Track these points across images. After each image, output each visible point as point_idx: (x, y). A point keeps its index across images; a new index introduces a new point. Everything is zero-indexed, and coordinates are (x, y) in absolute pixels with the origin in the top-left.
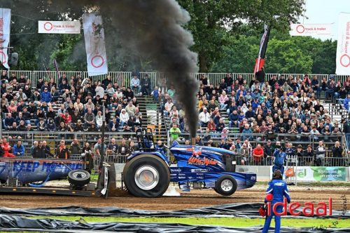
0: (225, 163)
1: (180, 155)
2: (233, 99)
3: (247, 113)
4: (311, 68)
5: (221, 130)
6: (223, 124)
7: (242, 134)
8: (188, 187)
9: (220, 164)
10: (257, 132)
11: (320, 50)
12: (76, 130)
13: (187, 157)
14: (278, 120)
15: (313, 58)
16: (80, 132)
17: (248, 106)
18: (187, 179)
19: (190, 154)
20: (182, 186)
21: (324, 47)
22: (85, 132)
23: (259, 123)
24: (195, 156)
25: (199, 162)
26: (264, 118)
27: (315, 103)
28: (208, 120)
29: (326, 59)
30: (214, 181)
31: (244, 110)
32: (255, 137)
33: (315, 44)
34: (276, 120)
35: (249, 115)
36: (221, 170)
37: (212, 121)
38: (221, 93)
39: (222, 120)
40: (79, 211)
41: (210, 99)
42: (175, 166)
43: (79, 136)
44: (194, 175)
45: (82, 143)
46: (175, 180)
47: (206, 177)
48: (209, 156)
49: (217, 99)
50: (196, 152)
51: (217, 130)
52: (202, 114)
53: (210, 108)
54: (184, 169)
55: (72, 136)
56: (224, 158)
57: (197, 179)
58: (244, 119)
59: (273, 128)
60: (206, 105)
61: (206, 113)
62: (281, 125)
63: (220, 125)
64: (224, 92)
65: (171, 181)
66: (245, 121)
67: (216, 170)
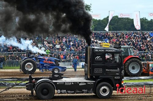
0: (56, 63)
1: (41, 60)
2: (68, 40)
3: (72, 45)
4: (94, 29)
5: (64, 51)
6: (64, 48)
7: (71, 52)
8: (43, 70)
9: (54, 63)
10: (76, 51)
11: (97, 23)
12: (14, 52)
13: (43, 60)
14: (83, 47)
15: (94, 26)
16: (15, 52)
17: (73, 43)
18: (43, 68)
19: (44, 59)
20: (41, 70)
21: (98, 22)
22: (17, 52)
23: (77, 48)
24: (46, 60)
25: (47, 62)
26: (78, 46)
27: (95, 41)
28: (59, 47)
29: (99, 26)
30: (52, 69)
31: (72, 43)
32: (75, 53)
33: (95, 21)
34: (82, 47)
35: (73, 45)
36: (54, 65)
37: (60, 48)
38: (63, 38)
39: (64, 47)
40: (15, 79)
41: (59, 40)
42: (39, 63)
43: (15, 54)
44: (45, 67)
45: (16, 56)
46: (39, 68)
47: (49, 67)
48: (50, 60)
49: (62, 40)
50: (46, 59)
51: (63, 51)
52: (57, 45)
53: (60, 43)
54: (42, 64)
55: (12, 54)
56: (56, 61)
57: (46, 68)
58: (71, 47)
59: (81, 50)
60: (58, 42)
61: (58, 45)
62: (84, 49)
63: (63, 49)
64: (64, 37)
65: (37, 68)
66: (72, 47)
67: (53, 65)
